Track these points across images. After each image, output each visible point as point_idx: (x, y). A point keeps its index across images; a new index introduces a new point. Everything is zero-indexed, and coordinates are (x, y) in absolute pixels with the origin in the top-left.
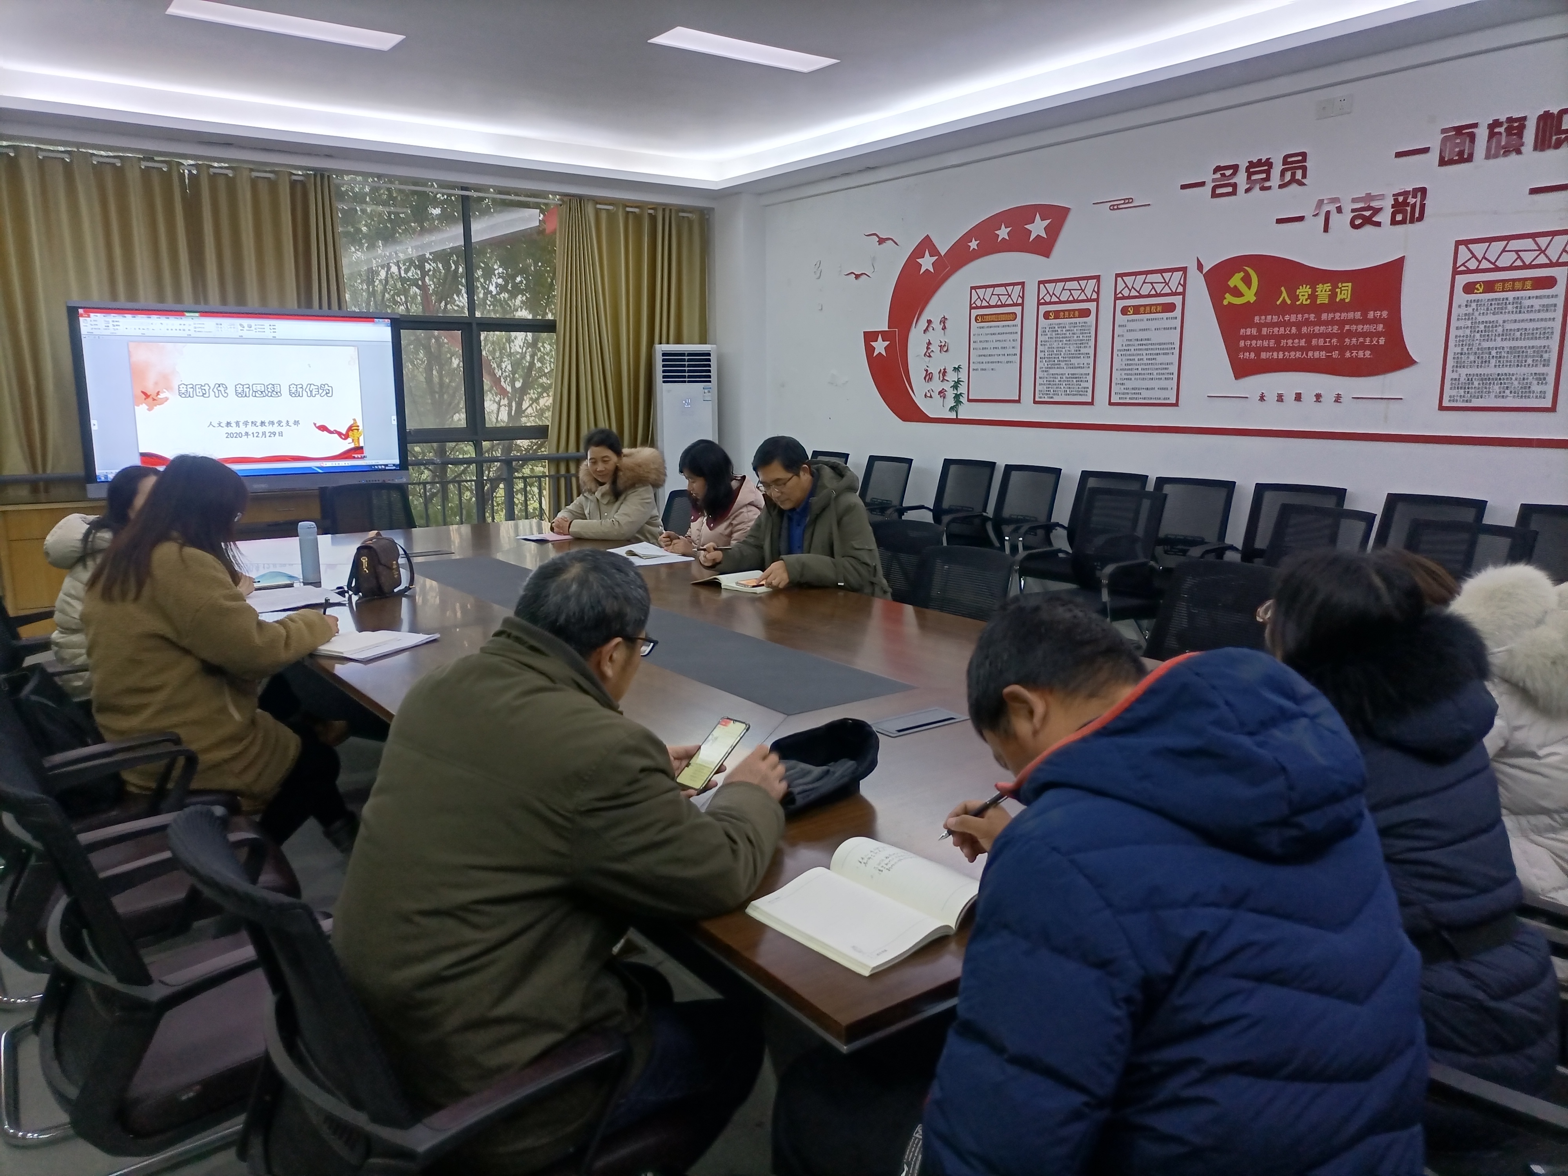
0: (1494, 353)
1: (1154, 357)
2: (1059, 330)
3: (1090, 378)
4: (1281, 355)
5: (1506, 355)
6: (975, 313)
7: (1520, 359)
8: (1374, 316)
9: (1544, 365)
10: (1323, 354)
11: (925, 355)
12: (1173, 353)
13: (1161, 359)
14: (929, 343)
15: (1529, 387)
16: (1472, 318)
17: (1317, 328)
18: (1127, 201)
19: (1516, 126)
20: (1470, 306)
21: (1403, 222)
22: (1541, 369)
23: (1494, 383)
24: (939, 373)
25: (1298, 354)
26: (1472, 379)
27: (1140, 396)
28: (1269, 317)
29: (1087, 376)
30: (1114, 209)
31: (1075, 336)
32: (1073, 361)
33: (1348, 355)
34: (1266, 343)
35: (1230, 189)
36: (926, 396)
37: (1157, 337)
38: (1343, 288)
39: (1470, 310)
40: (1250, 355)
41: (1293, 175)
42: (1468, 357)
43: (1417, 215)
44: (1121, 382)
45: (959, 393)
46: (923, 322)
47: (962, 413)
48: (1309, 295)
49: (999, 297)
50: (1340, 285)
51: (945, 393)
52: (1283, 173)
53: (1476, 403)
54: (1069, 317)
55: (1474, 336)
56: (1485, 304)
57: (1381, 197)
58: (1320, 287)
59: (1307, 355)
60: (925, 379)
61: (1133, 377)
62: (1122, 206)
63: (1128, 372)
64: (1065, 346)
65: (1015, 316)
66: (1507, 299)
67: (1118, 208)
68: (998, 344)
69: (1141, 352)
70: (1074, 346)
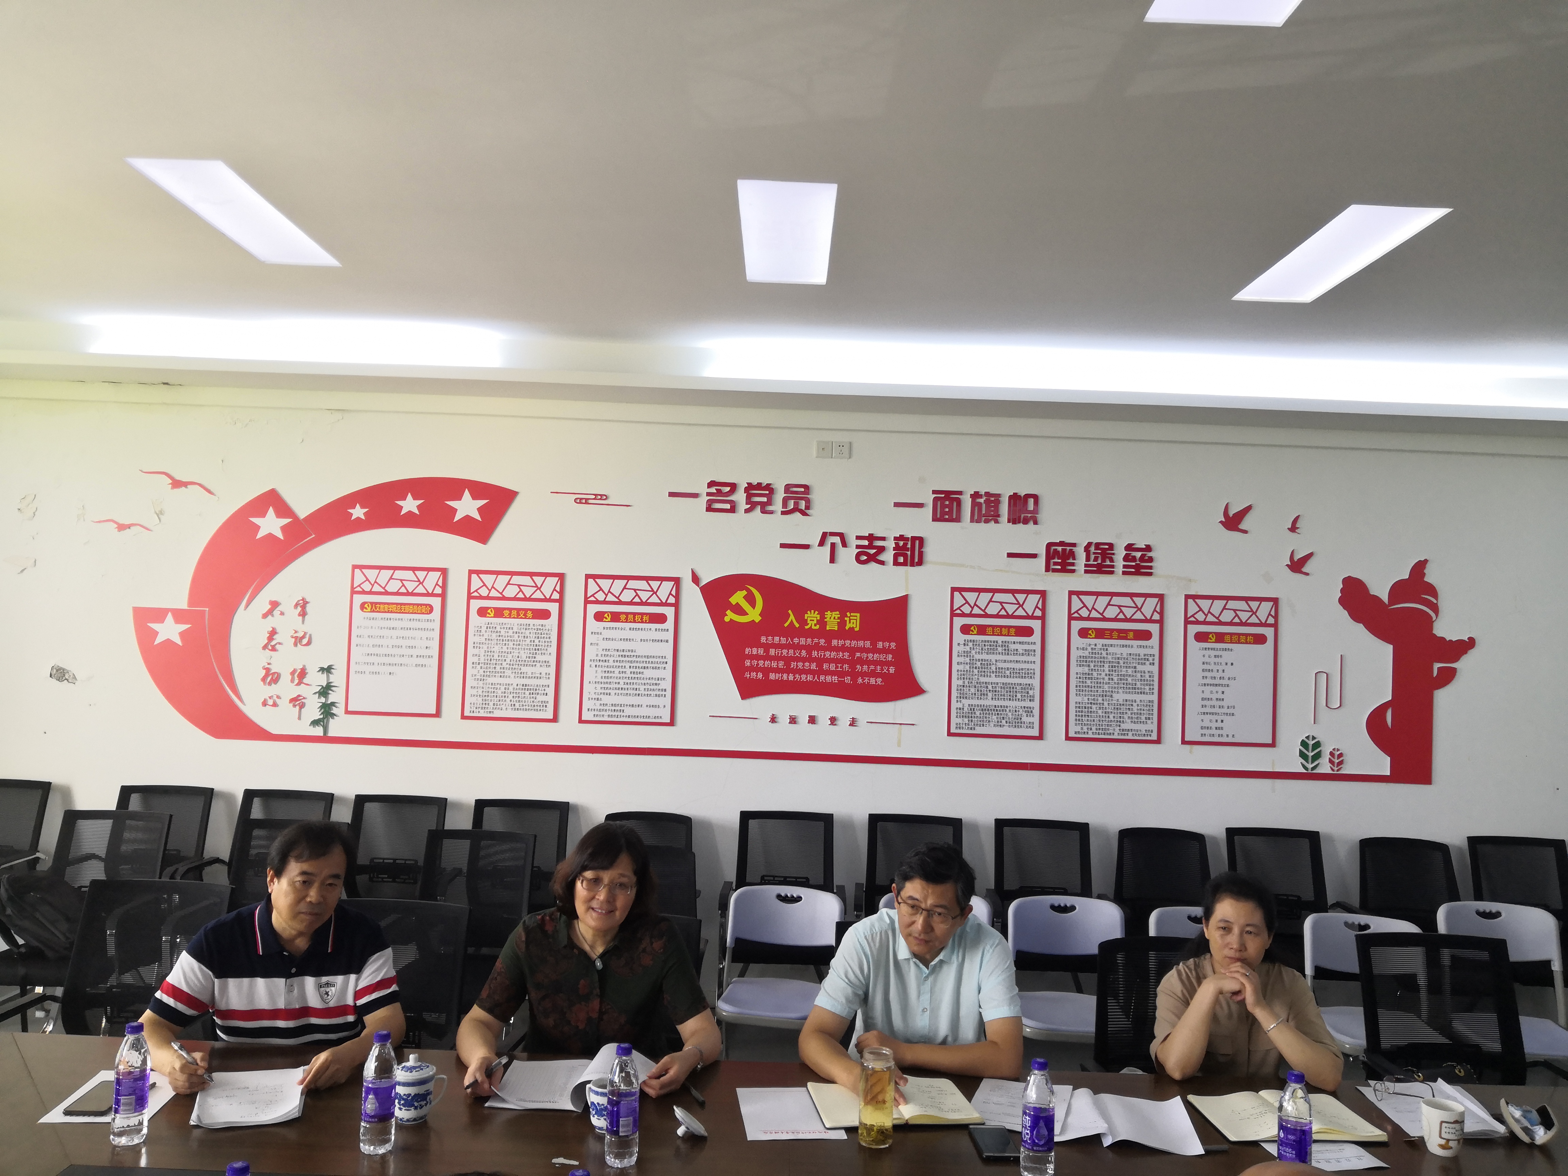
0: (990, 687)
1: (641, 670)
2: (503, 631)
3: (551, 691)
4: (791, 677)
5: (1000, 689)
6: (359, 599)
7: (1011, 694)
8: (883, 646)
9: (1030, 700)
10: (835, 679)
11: (265, 647)
12: (665, 669)
13: (648, 673)
14: (273, 633)
15: (1021, 719)
16: (970, 656)
17: (828, 654)
18: (599, 497)
19: (993, 500)
20: (968, 645)
21: (904, 564)
22: (1028, 704)
23: (992, 713)
24: (293, 673)
25: (810, 678)
26: (974, 709)
27: (622, 714)
28: (777, 639)
29: (546, 688)
30: (580, 503)
31: (528, 640)
32: (524, 669)
33: (860, 680)
34: (774, 664)
35: (727, 506)
36: (265, 704)
37: (643, 649)
38: (851, 618)
39: (967, 648)
40: (757, 675)
41: (796, 504)
42: (969, 690)
43: (916, 560)
44: (597, 697)
45: (329, 702)
46: (262, 602)
47: (336, 728)
48: (817, 620)
49: (403, 583)
50: (848, 614)
51: (303, 701)
52: (785, 502)
53: (979, 730)
54: (518, 617)
55: (973, 671)
56: (979, 645)
57: (883, 539)
58: (828, 614)
59: (819, 678)
60: (264, 679)
61: (613, 692)
62: (590, 501)
63: (606, 686)
64: (512, 651)
65: (430, 609)
66: (997, 642)
67: (586, 503)
68: (400, 642)
69: (623, 664)
70: (526, 651)
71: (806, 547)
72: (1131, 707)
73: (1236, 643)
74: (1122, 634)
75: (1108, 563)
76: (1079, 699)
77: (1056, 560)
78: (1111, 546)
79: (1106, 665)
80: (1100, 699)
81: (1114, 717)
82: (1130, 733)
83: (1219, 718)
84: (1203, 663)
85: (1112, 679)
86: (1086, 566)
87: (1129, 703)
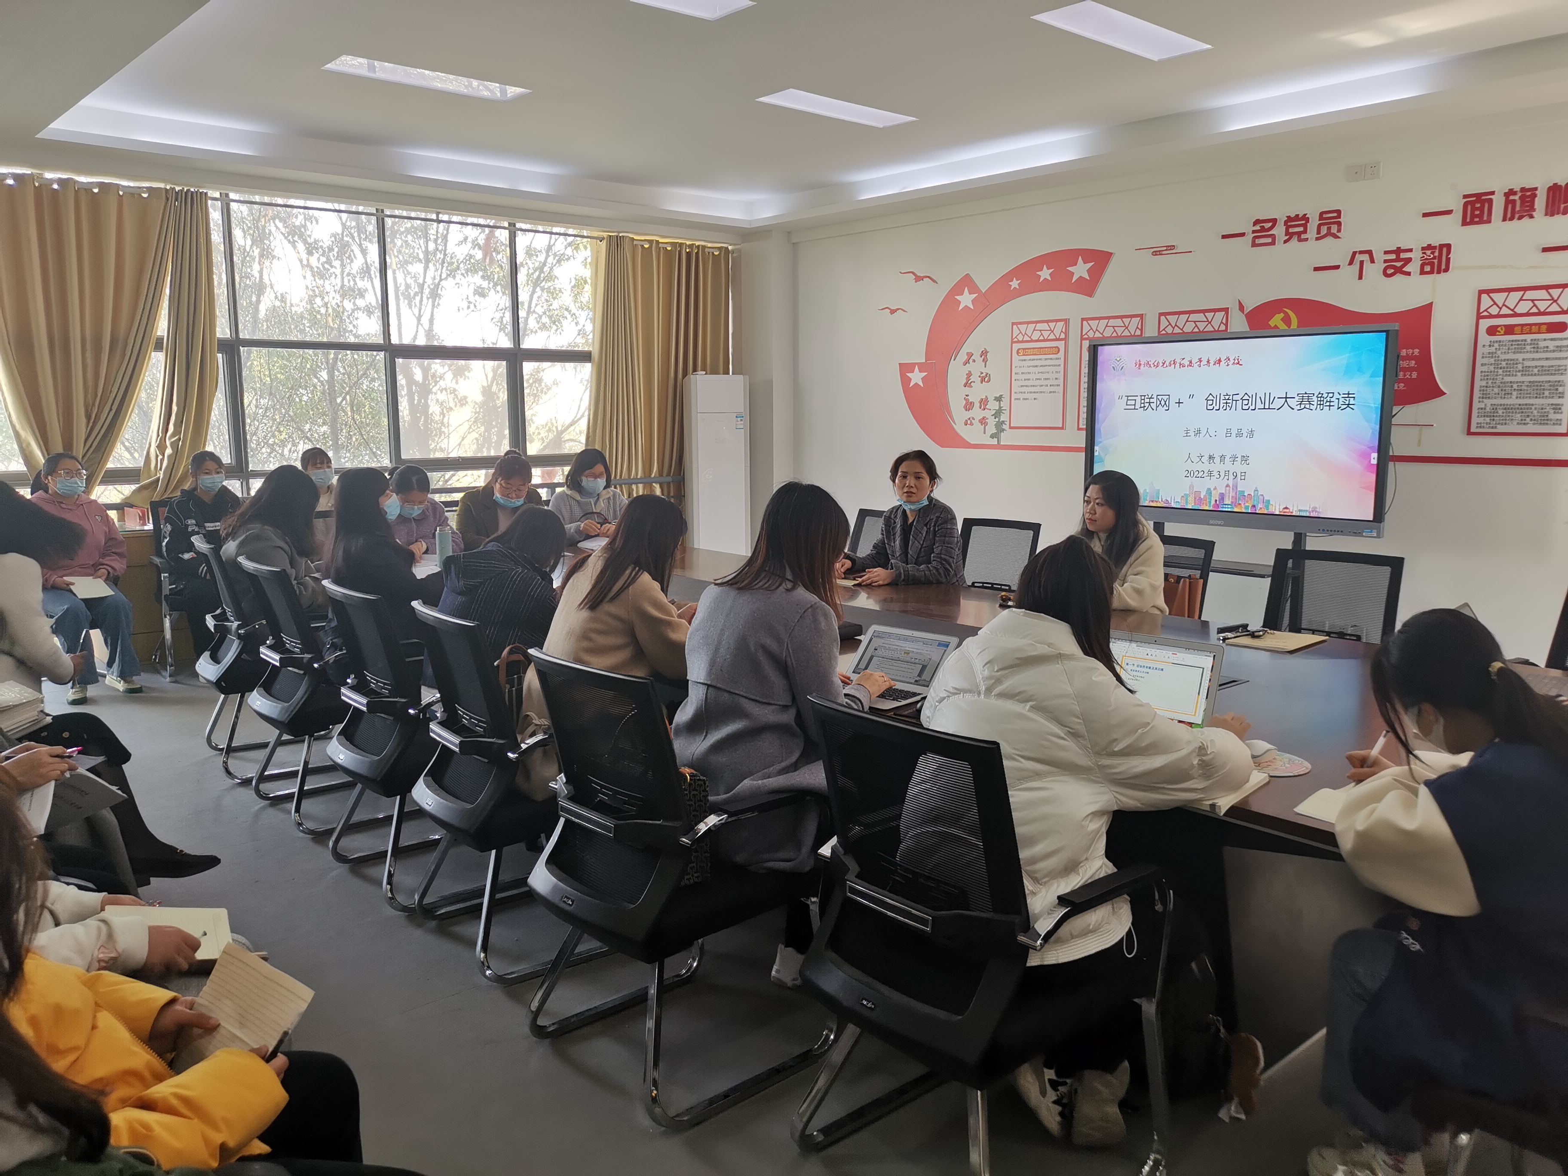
0: (1515, 386)
5: (1526, 388)
6: (1016, 347)
7: (1539, 392)
8: (1406, 353)
9: (1559, 397)
11: (966, 385)
14: (969, 374)
15: (1547, 416)
16: (1495, 356)
18: (1169, 248)
19: (1529, 195)
20: (1493, 346)
21: (1432, 272)
22: (1557, 401)
23: (1516, 412)
24: (980, 402)
26: (1496, 408)
30: (1156, 255)
35: (1269, 240)
36: (966, 423)
39: (1493, 349)
41: (1329, 229)
42: (1493, 390)
43: (1443, 267)
45: (1000, 421)
46: (963, 354)
47: (1006, 438)
49: (1041, 333)
51: (987, 421)
52: (1319, 227)
53: (1501, 429)
55: (1497, 372)
56: (1506, 345)
57: (1411, 250)
60: (965, 407)
62: (1164, 252)
65: (1058, 350)
66: (1525, 341)
67: (1160, 254)
68: (1040, 376)
71: (1337, 267)
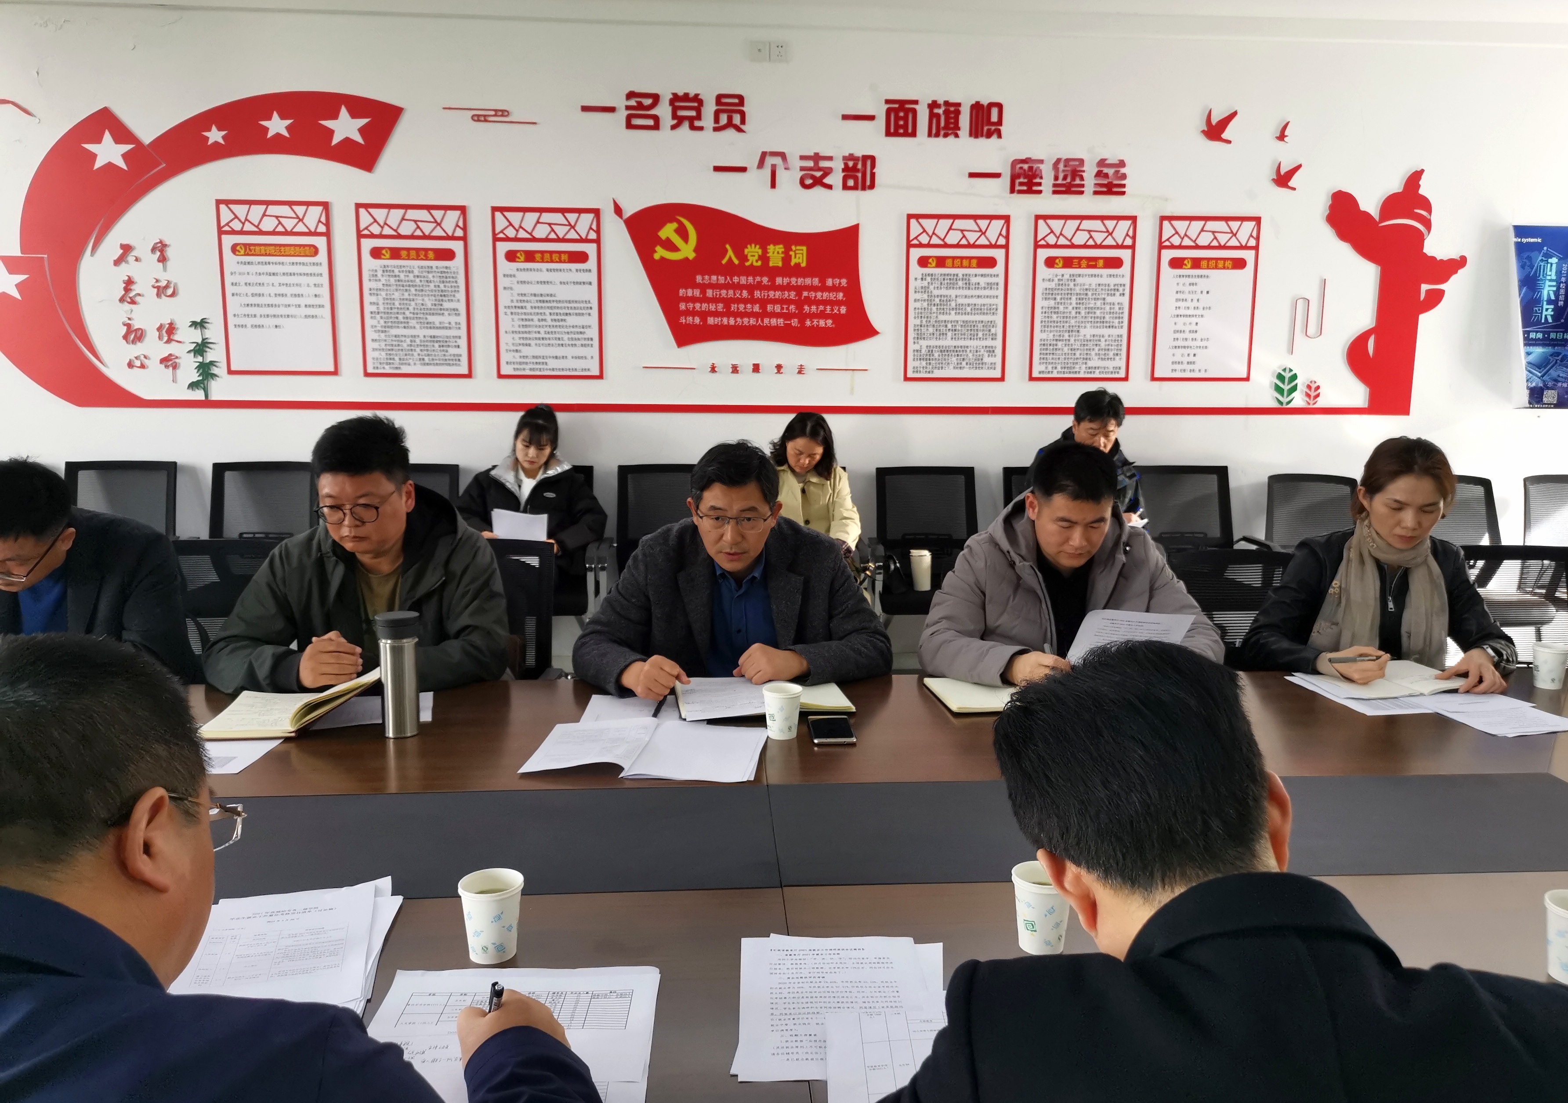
0: (949, 326)
1: (563, 317)
2: (401, 274)
3: (463, 343)
4: (732, 322)
5: (960, 328)
6: (228, 241)
7: (972, 332)
8: (833, 284)
9: (992, 339)
10: (781, 322)
11: (122, 300)
12: (589, 314)
13: (571, 320)
14: (129, 282)
15: (982, 359)
16: (928, 291)
17: (771, 293)
18: (500, 113)
19: (952, 110)
20: (925, 279)
21: (855, 188)
22: (989, 343)
23: (952, 355)
24: (160, 329)
25: (753, 321)
26: (932, 350)
27: (545, 367)
28: (714, 278)
29: (458, 340)
30: (479, 120)
31: (432, 285)
32: (431, 319)
33: (808, 323)
34: (712, 307)
35: (651, 122)
36: (130, 365)
37: (564, 293)
38: (797, 252)
39: (925, 283)
40: (693, 319)
41: (730, 119)
42: (927, 329)
43: (868, 183)
44: (515, 348)
45: (208, 361)
46: (111, 245)
47: (220, 389)
48: (759, 256)
49: (279, 221)
50: (793, 248)
51: (177, 360)
52: (717, 114)
53: (937, 374)
54: (418, 258)
55: (931, 309)
56: (938, 279)
57: (830, 158)
58: (771, 248)
59: (762, 321)
60: (125, 337)
61: (533, 343)
62: (490, 119)
63: (525, 336)
64: (415, 297)
65: (315, 251)
66: (957, 275)
67: (486, 121)
68: (283, 290)
69: (542, 311)
70: (431, 298)
71: (743, 169)
72: (1098, 343)
73: (1213, 268)
74: (1092, 263)
75: (1078, 182)
76: (1044, 336)
77: (1022, 180)
78: (1081, 162)
79: (1074, 298)
80: (1066, 335)
81: (1081, 354)
82: (1097, 371)
83: (1192, 352)
84: (1177, 292)
85: (1079, 313)
86: (1055, 185)
87: (1096, 339)
